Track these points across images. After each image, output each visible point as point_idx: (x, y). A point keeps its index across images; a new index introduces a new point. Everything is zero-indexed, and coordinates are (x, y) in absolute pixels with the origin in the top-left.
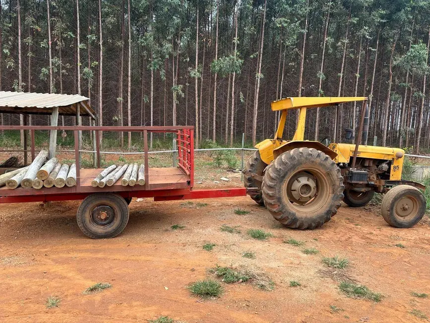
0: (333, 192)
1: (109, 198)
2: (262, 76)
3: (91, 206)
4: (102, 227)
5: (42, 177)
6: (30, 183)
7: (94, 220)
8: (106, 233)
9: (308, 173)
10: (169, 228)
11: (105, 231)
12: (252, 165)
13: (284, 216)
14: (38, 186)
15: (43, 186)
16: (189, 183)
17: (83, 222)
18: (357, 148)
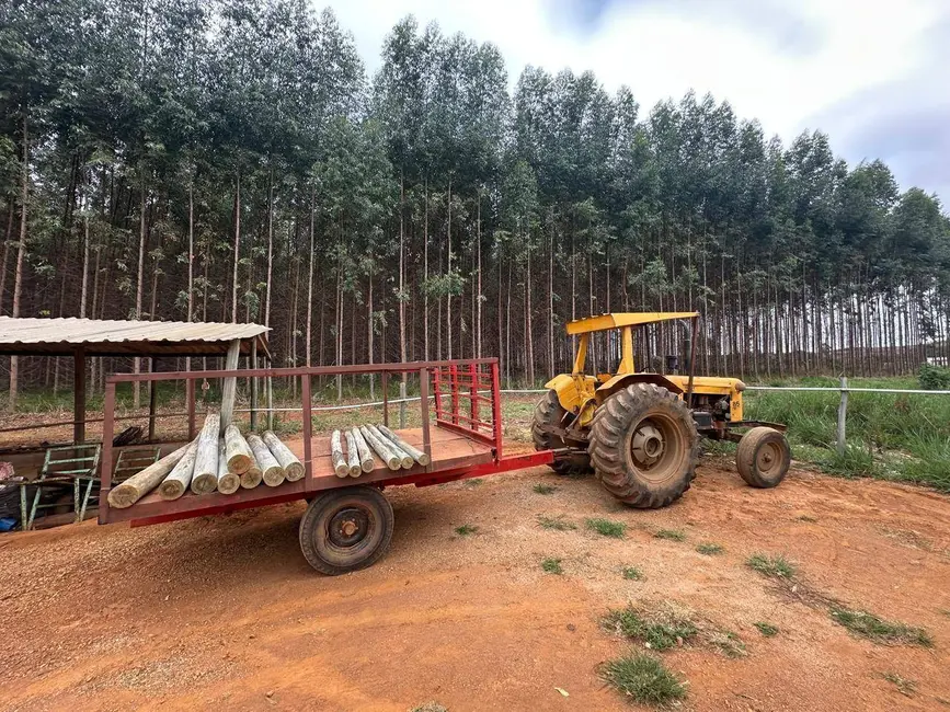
0: (690, 445)
1: (358, 494)
2: (485, 299)
3: (328, 513)
4: (347, 550)
5: (237, 468)
6: (210, 483)
7: (332, 539)
8: (356, 560)
9: (652, 422)
10: (454, 534)
11: (354, 556)
12: (547, 415)
13: (633, 491)
14: (230, 488)
15: (241, 487)
16: (494, 453)
17: (313, 546)
18: (691, 380)
